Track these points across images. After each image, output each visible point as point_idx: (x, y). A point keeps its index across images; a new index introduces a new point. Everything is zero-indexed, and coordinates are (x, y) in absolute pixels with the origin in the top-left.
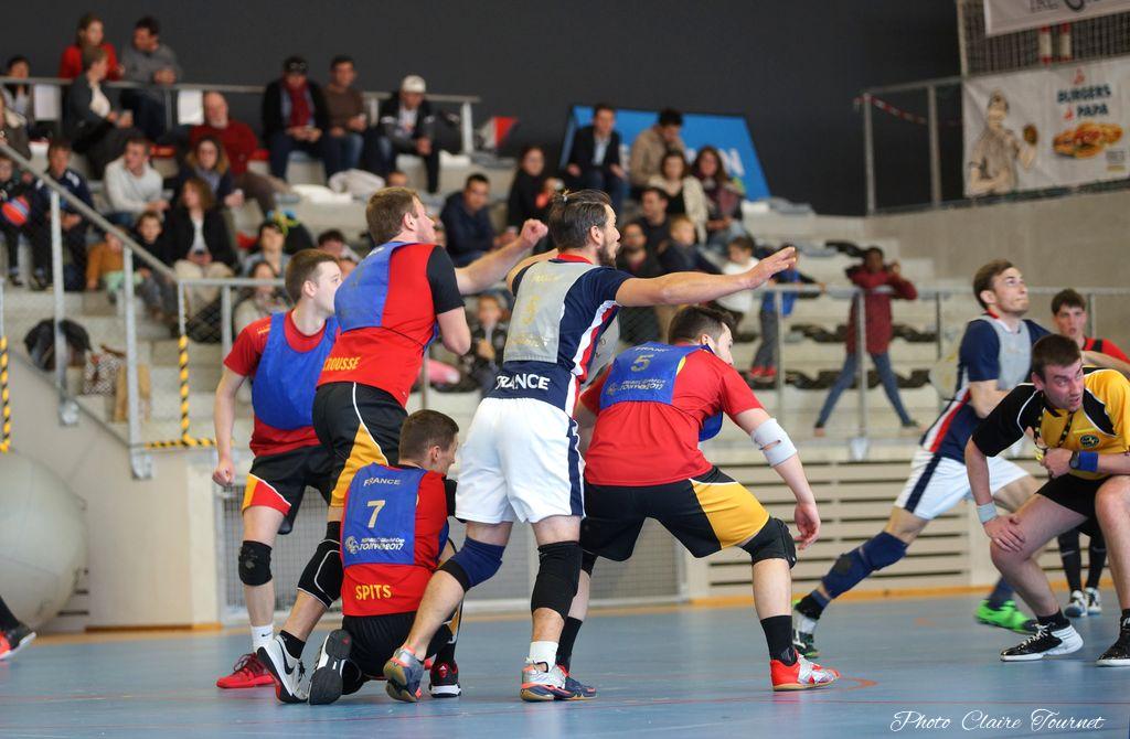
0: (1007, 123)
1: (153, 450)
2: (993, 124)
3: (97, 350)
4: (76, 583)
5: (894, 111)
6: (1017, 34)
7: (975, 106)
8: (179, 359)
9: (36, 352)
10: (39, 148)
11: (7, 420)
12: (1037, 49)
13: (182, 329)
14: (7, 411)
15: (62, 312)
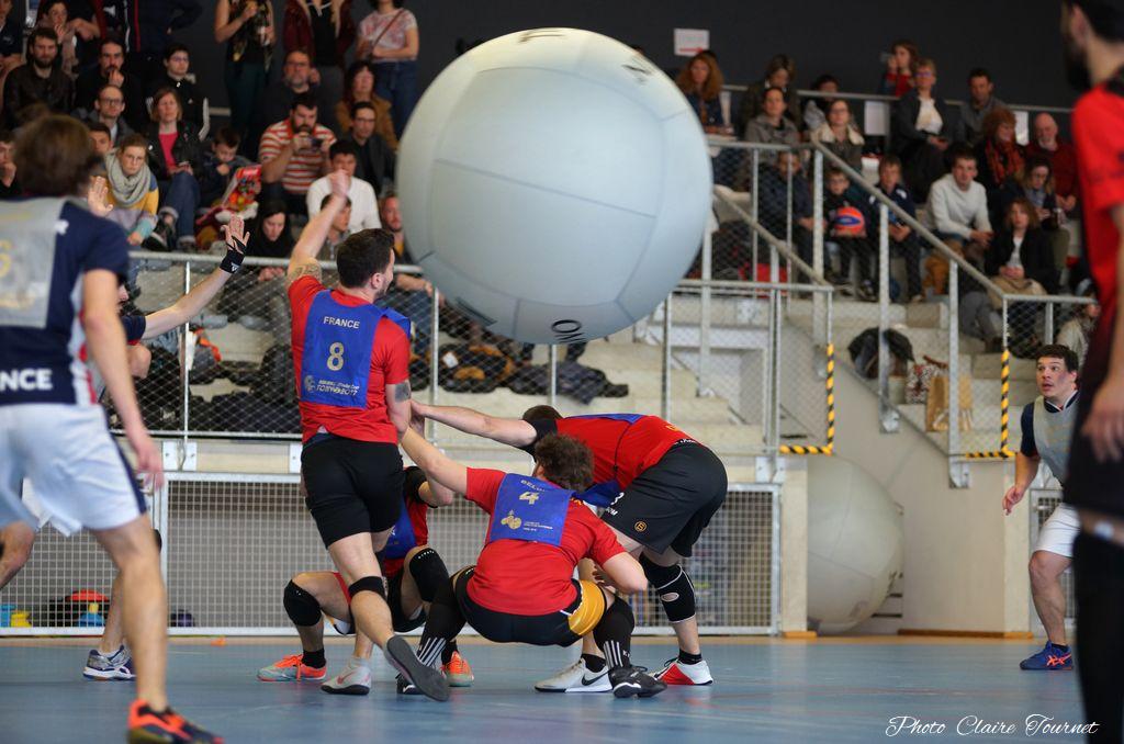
1: (971, 460)
3: (920, 361)
4: (891, 586)
8: (1001, 373)
9: (859, 360)
10: (871, 163)
11: (831, 424)
13: (1005, 344)
14: (832, 416)
15: (887, 322)
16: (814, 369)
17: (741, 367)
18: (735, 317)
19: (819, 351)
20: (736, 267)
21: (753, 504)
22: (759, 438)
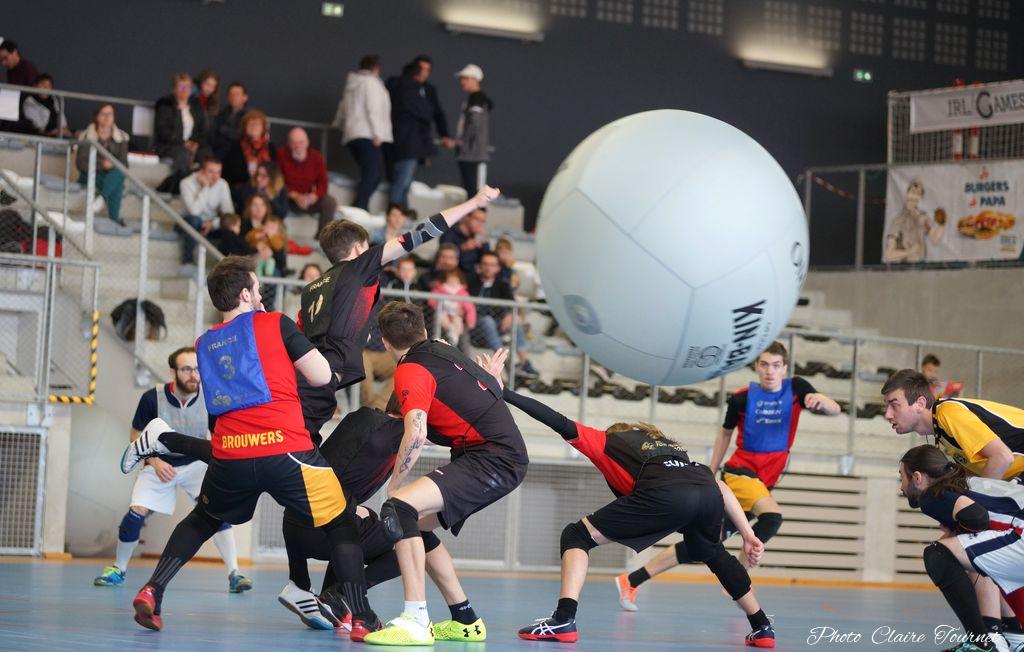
0: (923, 205)
2: (910, 206)
3: (170, 327)
5: (830, 187)
6: (936, 133)
7: (897, 190)
9: (119, 325)
11: (94, 378)
12: (951, 146)
15: (145, 294)
16: (81, 330)
17: (19, 326)
18: (16, 283)
19: (86, 316)
20: (18, 241)
21: (24, 444)
22: (32, 389)
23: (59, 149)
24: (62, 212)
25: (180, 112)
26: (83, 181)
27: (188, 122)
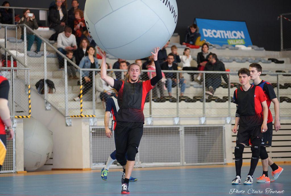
1: (72, 118)
4: (48, 156)
5: (289, 20)
8: (80, 92)
9: (39, 89)
11: (30, 109)
13: (81, 83)
14: (30, 106)
15: (47, 77)
16: (25, 91)
23: (13, 28)
24: (16, 50)
25: (59, 11)
26: (22, 38)
27: (61, 15)
